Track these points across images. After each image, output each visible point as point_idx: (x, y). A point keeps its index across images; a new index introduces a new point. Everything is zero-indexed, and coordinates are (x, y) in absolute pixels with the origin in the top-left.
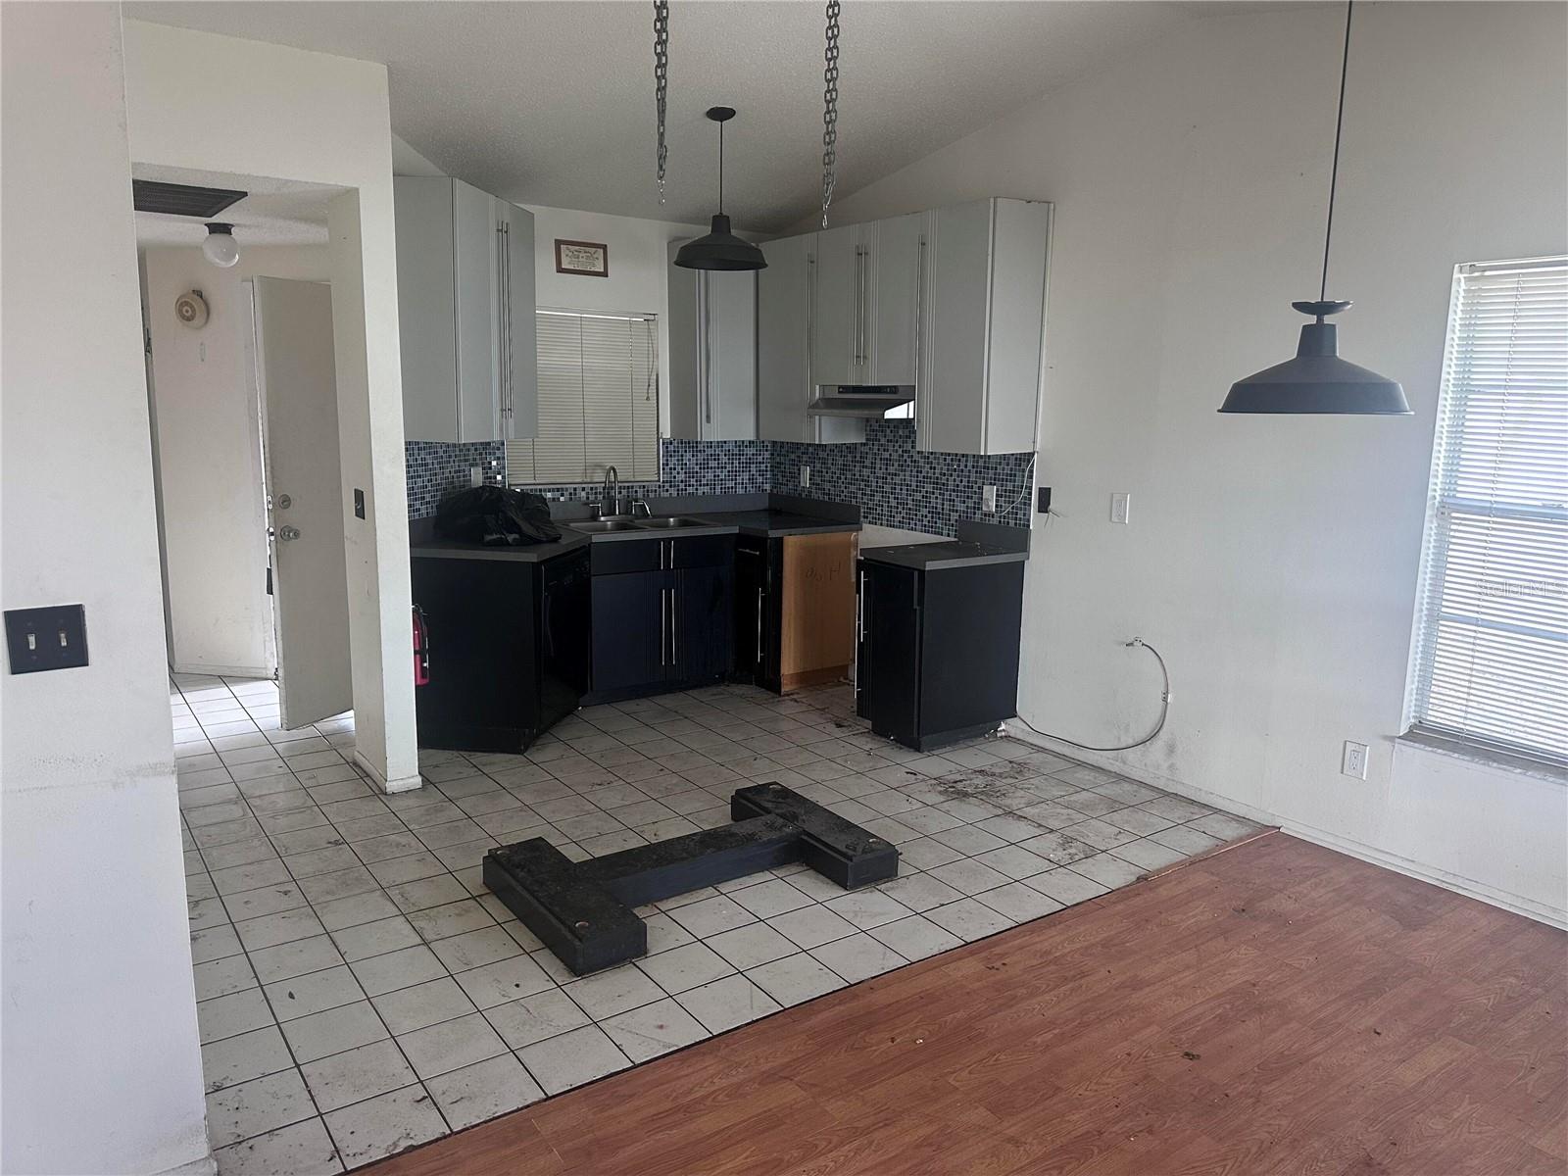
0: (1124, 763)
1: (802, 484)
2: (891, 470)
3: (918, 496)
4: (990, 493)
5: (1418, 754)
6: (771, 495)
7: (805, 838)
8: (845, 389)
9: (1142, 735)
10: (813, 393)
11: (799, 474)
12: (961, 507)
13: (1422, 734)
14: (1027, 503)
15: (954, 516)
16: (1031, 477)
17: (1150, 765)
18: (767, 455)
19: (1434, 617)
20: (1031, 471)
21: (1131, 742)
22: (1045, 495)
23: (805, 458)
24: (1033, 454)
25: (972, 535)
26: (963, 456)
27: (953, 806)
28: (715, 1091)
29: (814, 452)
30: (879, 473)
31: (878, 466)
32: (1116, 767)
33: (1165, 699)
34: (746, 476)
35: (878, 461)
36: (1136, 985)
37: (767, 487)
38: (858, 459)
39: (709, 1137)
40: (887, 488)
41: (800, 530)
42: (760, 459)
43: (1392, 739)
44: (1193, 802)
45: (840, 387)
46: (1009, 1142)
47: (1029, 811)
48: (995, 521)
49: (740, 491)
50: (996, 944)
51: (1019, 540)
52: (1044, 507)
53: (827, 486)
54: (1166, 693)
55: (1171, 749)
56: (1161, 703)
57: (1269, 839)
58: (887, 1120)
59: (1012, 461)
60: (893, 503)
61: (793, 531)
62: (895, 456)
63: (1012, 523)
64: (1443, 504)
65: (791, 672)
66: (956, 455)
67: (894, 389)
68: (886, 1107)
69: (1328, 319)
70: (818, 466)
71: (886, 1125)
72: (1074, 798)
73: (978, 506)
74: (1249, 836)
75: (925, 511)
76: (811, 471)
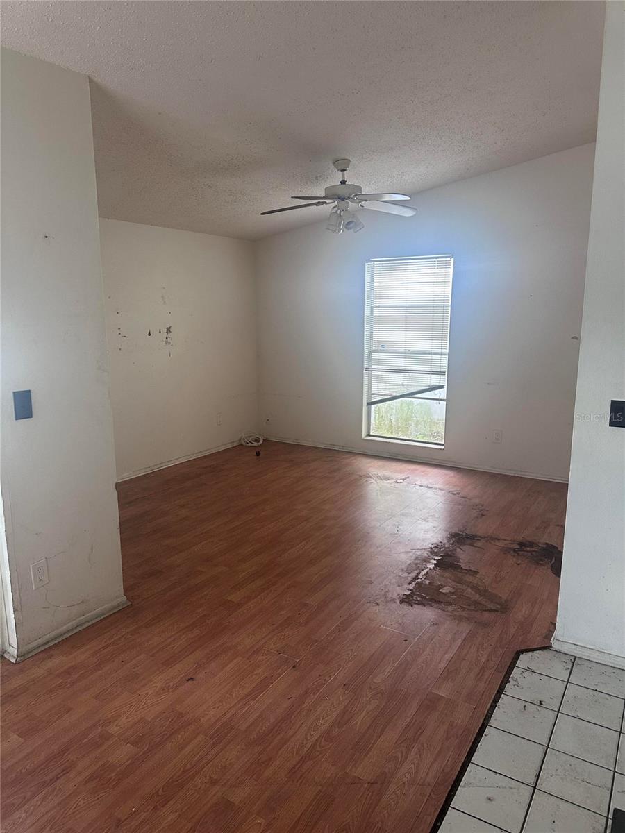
28: (406, 759)
46: (216, 780)
58: (294, 772)
68: (299, 782)
71: (294, 768)
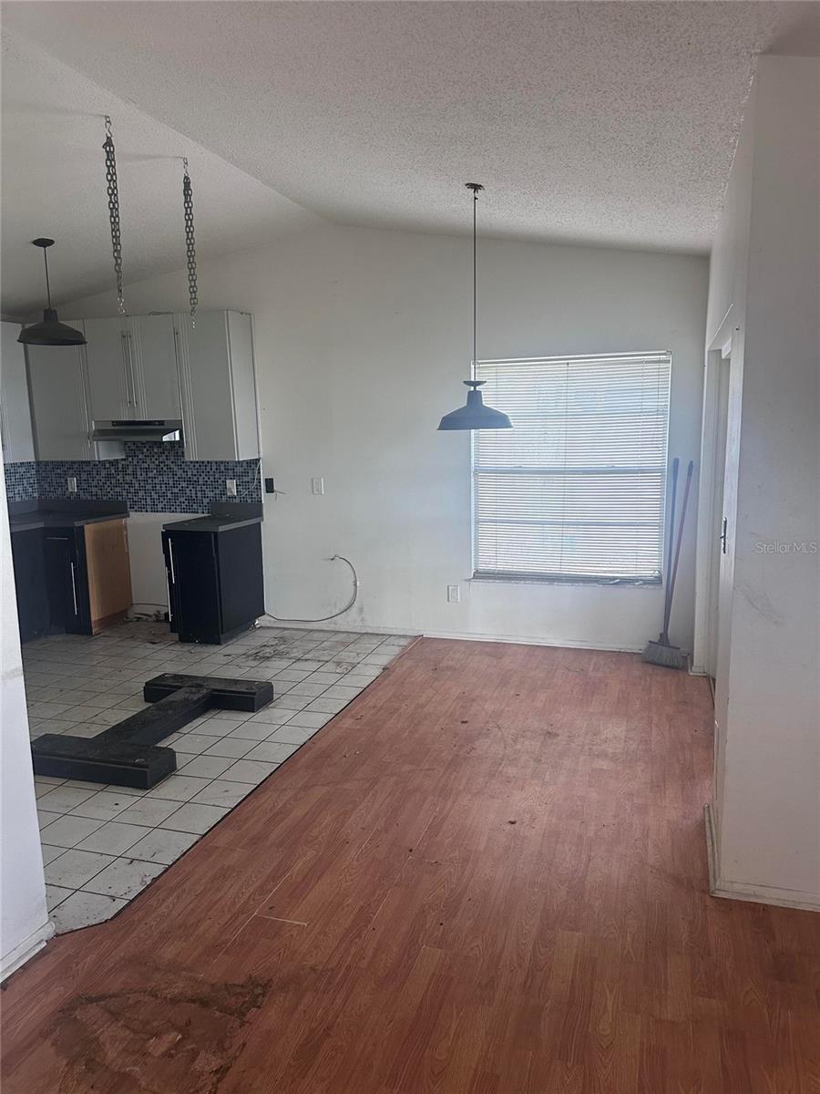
0: (336, 624)
1: (70, 490)
2: (151, 475)
3: (176, 490)
4: (232, 486)
5: (481, 585)
6: (40, 500)
7: (216, 693)
8: (116, 423)
9: (344, 607)
10: (90, 426)
11: (67, 483)
12: (211, 494)
13: (480, 575)
14: (259, 488)
15: (206, 501)
16: (259, 473)
17: (348, 622)
18: (33, 472)
19: (477, 522)
20: (259, 469)
21: (338, 612)
22: (270, 483)
23: (72, 471)
24: (259, 460)
25: (221, 510)
26: (208, 462)
27: (266, 663)
29: (80, 467)
30: (140, 478)
31: (139, 473)
32: (332, 627)
33: (355, 585)
34: (21, 488)
35: (138, 470)
36: (423, 706)
37: (36, 495)
38: (120, 469)
39: (304, 818)
40: (148, 487)
41: (93, 520)
42: (29, 475)
43: (470, 580)
44: (377, 634)
45: (113, 422)
47: (307, 656)
48: (237, 500)
49: (18, 499)
50: (350, 710)
51: (257, 510)
52: (270, 488)
53: (94, 490)
54: (356, 581)
55: (361, 610)
56: (353, 587)
57: (420, 641)
59: (245, 464)
60: (156, 496)
61: (89, 521)
62: (152, 466)
63: (249, 501)
64: (476, 470)
65: (97, 618)
66: (203, 462)
67: (161, 423)
69: (478, 388)
70: (84, 476)
72: (323, 645)
73: (223, 493)
74: (410, 644)
75: (183, 499)
76: (77, 480)
